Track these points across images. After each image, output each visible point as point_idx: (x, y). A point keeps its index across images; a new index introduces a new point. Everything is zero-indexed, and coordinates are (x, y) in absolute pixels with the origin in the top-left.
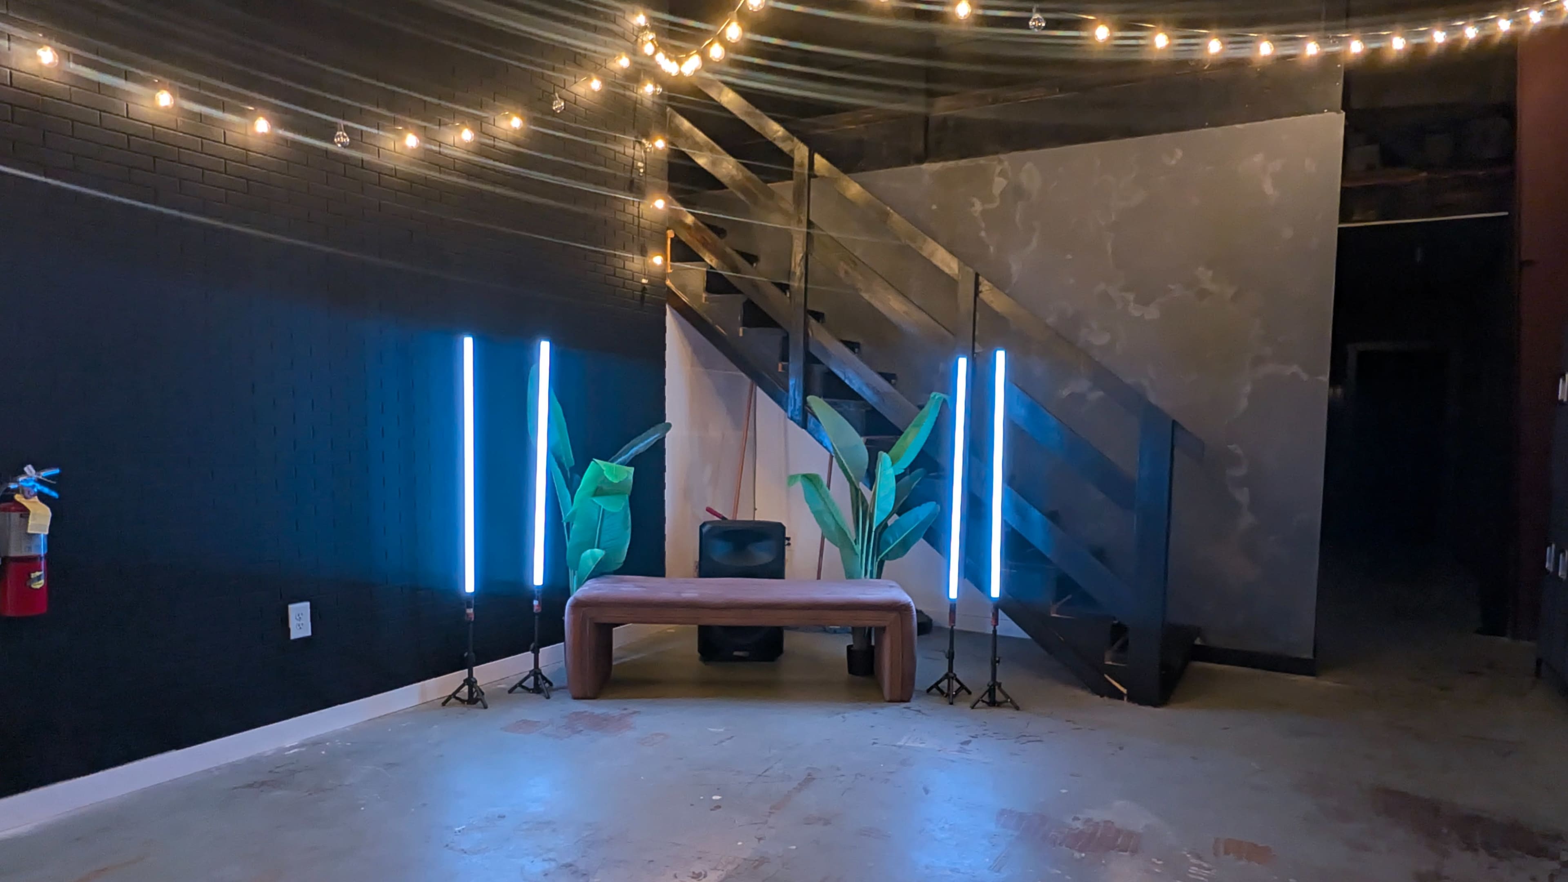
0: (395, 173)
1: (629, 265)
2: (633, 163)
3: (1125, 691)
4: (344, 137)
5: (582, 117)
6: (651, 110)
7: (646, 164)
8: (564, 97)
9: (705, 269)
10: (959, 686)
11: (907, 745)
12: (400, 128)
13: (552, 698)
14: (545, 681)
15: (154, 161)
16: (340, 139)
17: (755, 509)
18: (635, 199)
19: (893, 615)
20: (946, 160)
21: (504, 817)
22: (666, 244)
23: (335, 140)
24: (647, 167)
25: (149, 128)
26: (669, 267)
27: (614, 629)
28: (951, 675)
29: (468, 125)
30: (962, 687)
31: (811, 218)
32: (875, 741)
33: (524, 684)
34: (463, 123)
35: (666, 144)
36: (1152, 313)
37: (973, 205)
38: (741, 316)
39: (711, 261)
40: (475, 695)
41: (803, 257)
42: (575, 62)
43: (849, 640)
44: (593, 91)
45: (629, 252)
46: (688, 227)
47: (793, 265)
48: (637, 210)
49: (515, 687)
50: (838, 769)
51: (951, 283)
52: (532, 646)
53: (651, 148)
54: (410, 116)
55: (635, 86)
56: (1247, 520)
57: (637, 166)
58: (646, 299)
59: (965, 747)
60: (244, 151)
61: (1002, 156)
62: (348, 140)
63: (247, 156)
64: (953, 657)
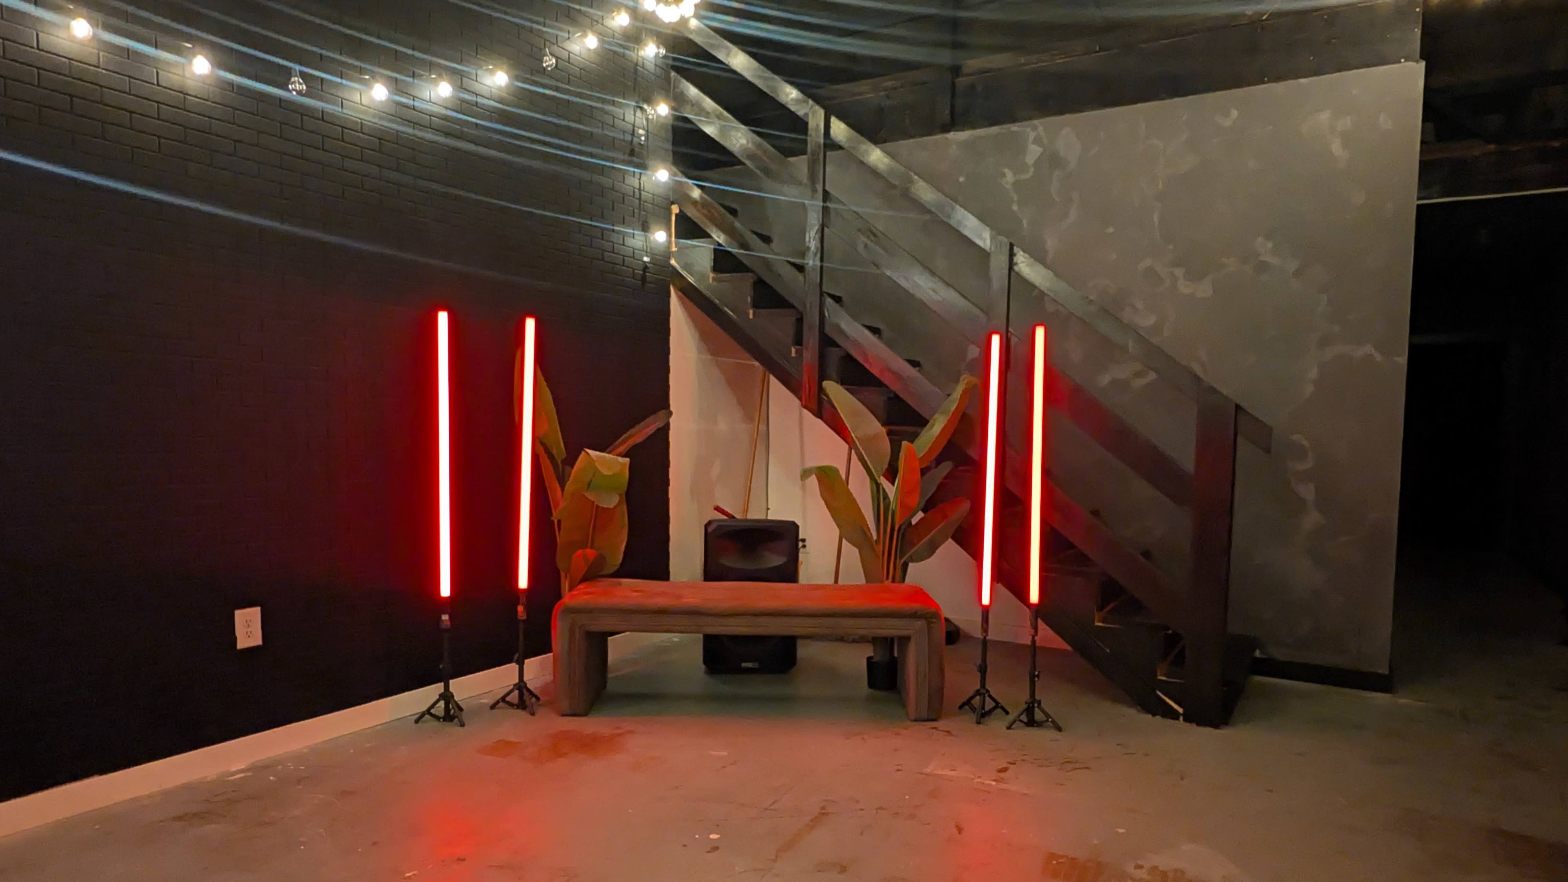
0: (361, 128)
1: (629, 241)
2: (634, 130)
3: (1181, 710)
4: (300, 83)
5: (576, 77)
6: (653, 74)
7: (647, 131)
8: (557, 55)
9: (712, 247)
10: (993, 704)
11: (934, 772)
12: (367, 77)
13: (537, 715)
14: (531, 696)
15: (72, 101)
16: (295, 86)
17: (768, 509)
18: (636, 170)
19: (920, 624)
20: (973, 127)
21: (464, 860)
22: (670, 220)
23: (290, 86)
24: (649, 134)
25: (65, 63)
26: (674, 245)
27: (609, 638)
28: (984, 691)
29: (445, 77)
30: (997, 705)
31: (827, 188)
32: (900, 767)
33: (507, 699)
34: (440, 75)
35: (669, 109)
36: (1204, 289)
37: (1004, 175)
38: (751, 297)
39: (718, 237)
40: (452, 712)
41: (818, 229)
42: (568, 17)
43: (868, 651)
44: (589, 50)
45: (629, 226)
46: (695, 203)
47: (807, 239)
48: (638, 181)
49: (498, 702)
50: (858, 802)
51: (984, 255)
52: (516, 657)
53: (653, 115)
54: (380, 67)
55: (636, 46)
56: (1312, 519)
57: (638, 133)
58: (648, 279)
59: (1002, 775)
60: (182, 95)
61: (1036, 122)
62: (305, 87)
63: (185, 100)
64: (985, 671)
